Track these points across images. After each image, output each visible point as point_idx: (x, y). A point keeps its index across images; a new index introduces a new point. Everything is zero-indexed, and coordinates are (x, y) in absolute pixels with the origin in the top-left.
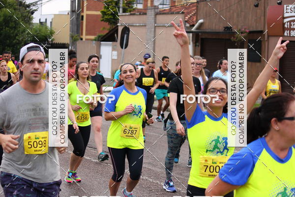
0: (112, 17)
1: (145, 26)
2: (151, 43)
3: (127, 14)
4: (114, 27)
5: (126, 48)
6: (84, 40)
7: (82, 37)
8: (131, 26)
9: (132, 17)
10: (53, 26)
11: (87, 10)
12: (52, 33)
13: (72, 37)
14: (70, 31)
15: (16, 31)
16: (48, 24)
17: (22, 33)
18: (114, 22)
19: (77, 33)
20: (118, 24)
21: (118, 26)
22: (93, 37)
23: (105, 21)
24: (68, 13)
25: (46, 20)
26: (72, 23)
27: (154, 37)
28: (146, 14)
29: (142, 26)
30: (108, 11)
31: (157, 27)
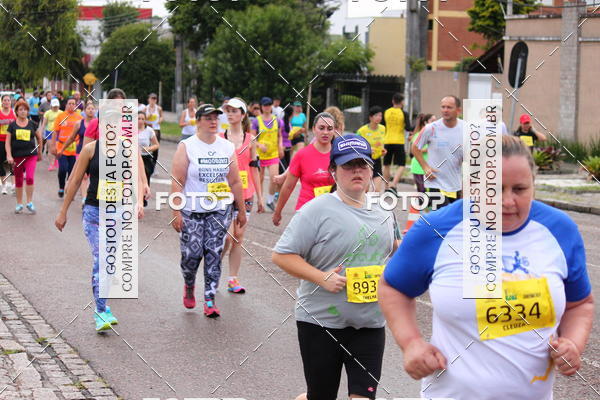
0: (492, 23)
1: (559, 41)
2: (571, 76)
3: (523, 16)
4: (496, 43)
5: (520, 85)
6: (434, 69)
7: (429, 63)
8: (530, 41)
9: (532, 23)
10: (371, 42)
11: (440, 9)
12: (369, 55)
13: (410, 63)
14: (407, 52)
15: (296, 51)
16: (362, 38)
17: (308, 55)
18: (495, 34)
19: (421, 56)
20: (504, 38)
21: (503, 41)
22: (453, 64)
23: (477, 31)
24: (402, 16)
25: (357, 28)
26: (410, 34)
27: (578, 65)
28: (560, 17)
29: (553, 41)
30: (483, 11)
31: (582, 45)
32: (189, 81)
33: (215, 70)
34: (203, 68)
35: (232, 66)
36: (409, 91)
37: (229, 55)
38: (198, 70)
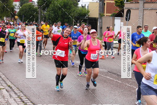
0: (121, 4)
1: (138, 9)
3: (129, 3)
4: (122, 9)
6: (105, 16)
7: (104, 14)
8: (131, 9)
9: (131, 4)
10: (89, 8)
12: (88, 12)
13: (100, 14)
14: (99, 11)
15: (70, 11)
16: (86, 7)
17: (73, 12)
18: (122, 7)
20: (124, 8)
22: (110, 14)
23: (117, 6)
24: (97, 2)
25: (85, 5)
26: (100, 7)
27: (143, 15)
28: (138, 3)
29: (137, 9)
31: (144, 10)
32: (42, 18)
33: (49, 15)
34: (46, 15)
35: (54, 14)
36: (99, 21)
37: (53, 12)
38: (44, 15)
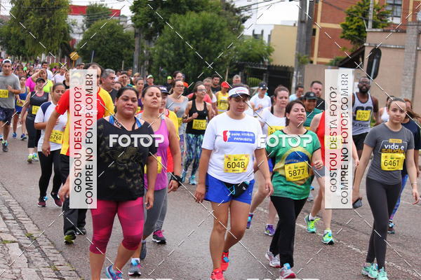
0: (357, 34)
1: (404, 49)
2: (410, 73)
3: (379, 30)
4: (359, 48)
5: (374, 78)
6: (315, 63)
7: (312, 59)
8: (383, 47)
9: (384, 34)
10: (272, 41)
11: (321, 22)
12: (270, 51)
13: (298, 58)
14: (296, 50)
15: (219, 45)
16: (265, 38)
18: (359, 41)
19: (306, 54)
20: (365, 44)
21: (364, 46)
22: (328, 60)
23: (346, 38)
24: (295, 25)
25: (262, 32)
26: (299, 38)
27: (416, 66)
28: (405, 32)
29: (399, 48)
30: (351, 25)
31: (419, 52)
32: (144, 61)
33: (162, 55)
34: (154, 53)
35: (174, 52)
36: (296, 77)
37: (172, 45)
38: (150, 55)
